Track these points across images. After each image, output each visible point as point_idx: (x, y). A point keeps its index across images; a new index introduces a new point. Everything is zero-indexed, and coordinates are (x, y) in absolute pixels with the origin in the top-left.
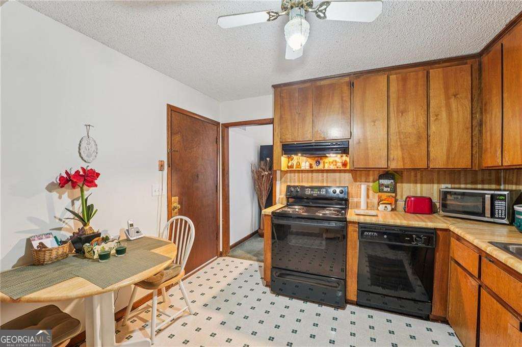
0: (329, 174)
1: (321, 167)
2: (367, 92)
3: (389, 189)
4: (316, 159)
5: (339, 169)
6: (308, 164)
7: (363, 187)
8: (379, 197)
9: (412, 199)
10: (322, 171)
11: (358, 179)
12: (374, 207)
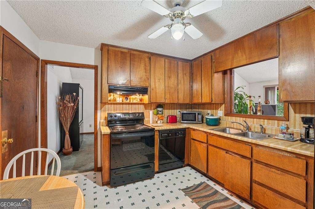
0: (132, 105)
1: (128, 101)
2: (157, 64)
3: (161, 113)
4: (125, 96)
5: (138, 102)
6: (121, 99)
7: (151, 112)
8: (158, 117)
9: (170, 117)
10: (129, 104)
11: (147, 108)
12: (154, 122)
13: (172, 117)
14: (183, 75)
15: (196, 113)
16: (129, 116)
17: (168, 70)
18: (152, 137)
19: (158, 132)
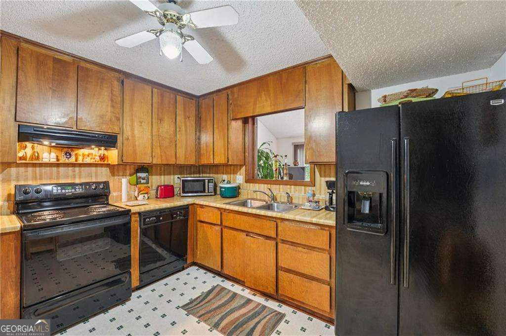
0: (83, 168)
1: (72, 160)
3: (145, 181)
4: (65, 150)
5: (97, 162)
6: (53, 155)
7: (124, 181)
8: (139, 189)
9: (162, 187)
10: (73, 165)
11: (116, 173)
12: (131, 198)
13: (164, 188)
14: (185, 118)
15: (205, 180)
16: (73, 190)
17: (158, 108)
18: (127, 227)
19: (137, 215)
